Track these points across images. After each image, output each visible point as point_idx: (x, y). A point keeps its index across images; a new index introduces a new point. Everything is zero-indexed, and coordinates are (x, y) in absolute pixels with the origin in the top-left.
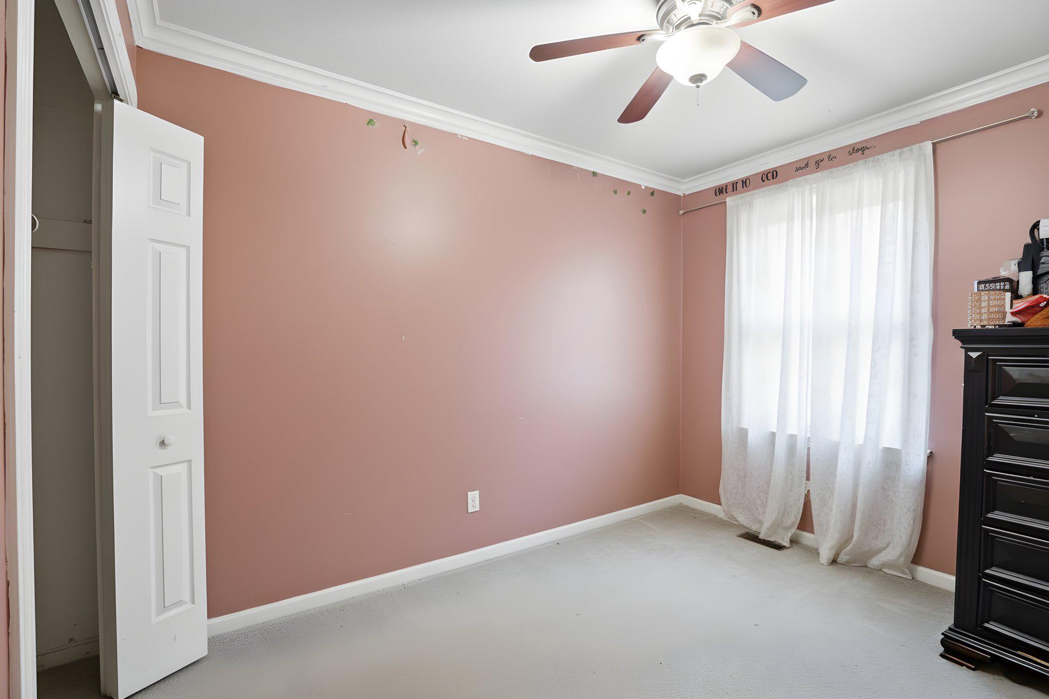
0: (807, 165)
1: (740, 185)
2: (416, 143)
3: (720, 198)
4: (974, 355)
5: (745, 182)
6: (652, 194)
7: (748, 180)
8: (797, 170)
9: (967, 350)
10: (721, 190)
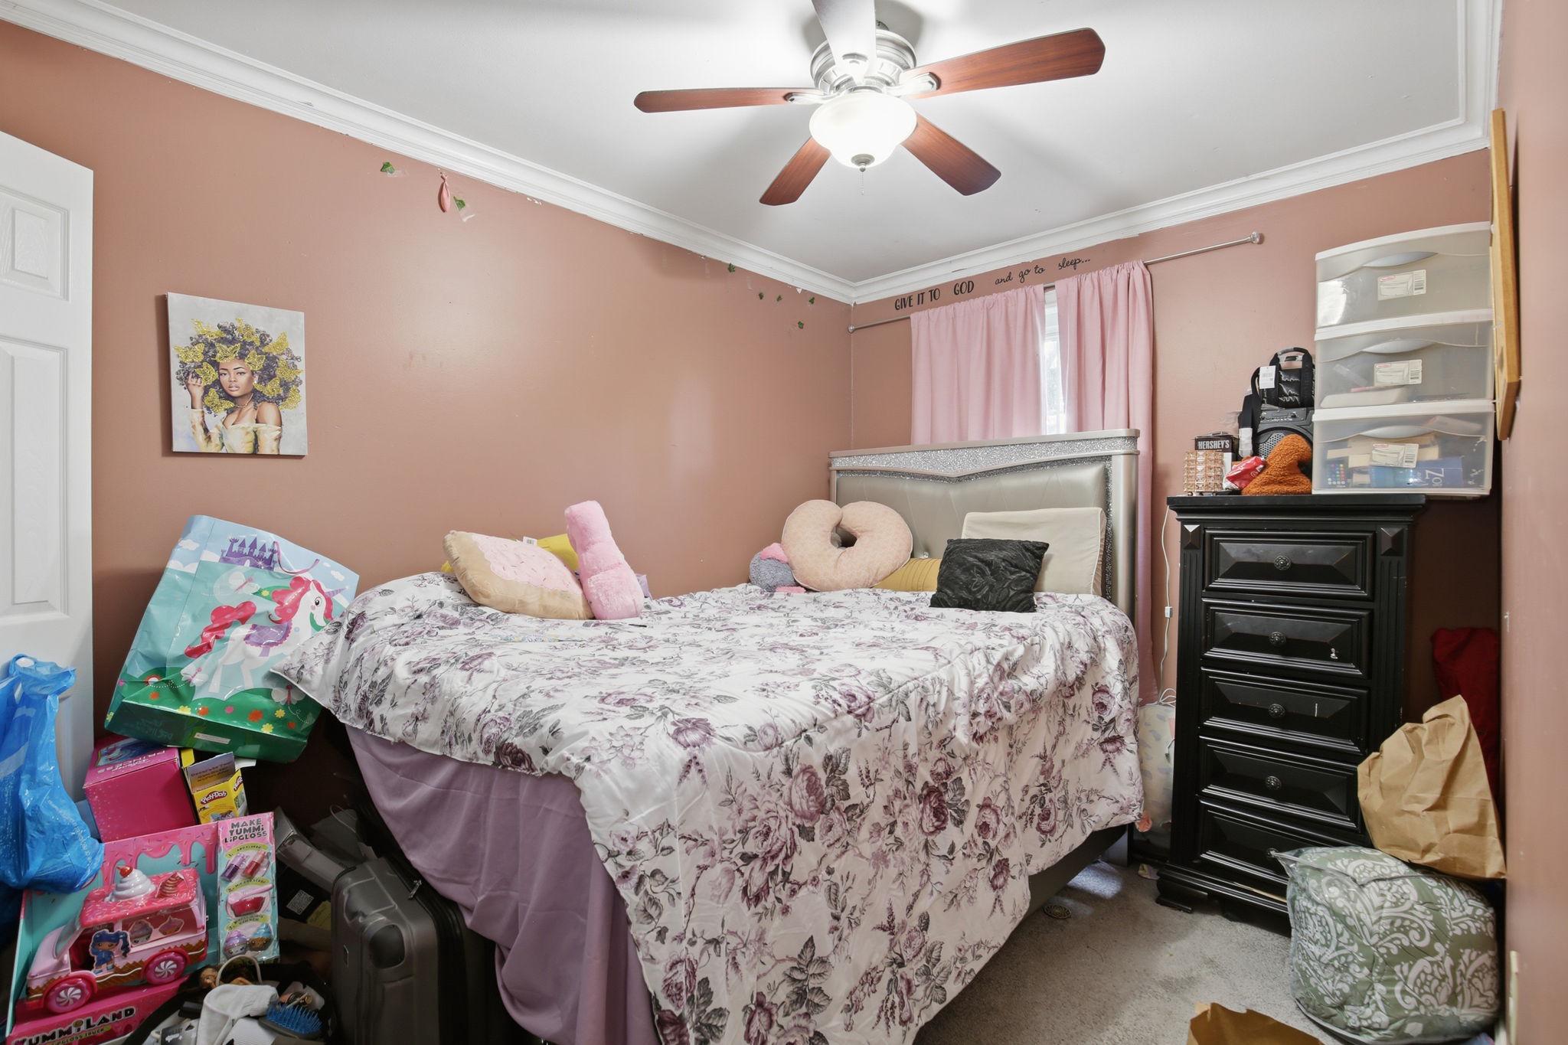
0: (1009, 278)
1: (927, 296)
2: (461, 204)
3: (902, 313)
4: (1191, 528)
5: (934, 293)
6: (812, 301)
7: (937, 291)
8: (998, 282)
9: (1184, 522)
10: (903, 302)
